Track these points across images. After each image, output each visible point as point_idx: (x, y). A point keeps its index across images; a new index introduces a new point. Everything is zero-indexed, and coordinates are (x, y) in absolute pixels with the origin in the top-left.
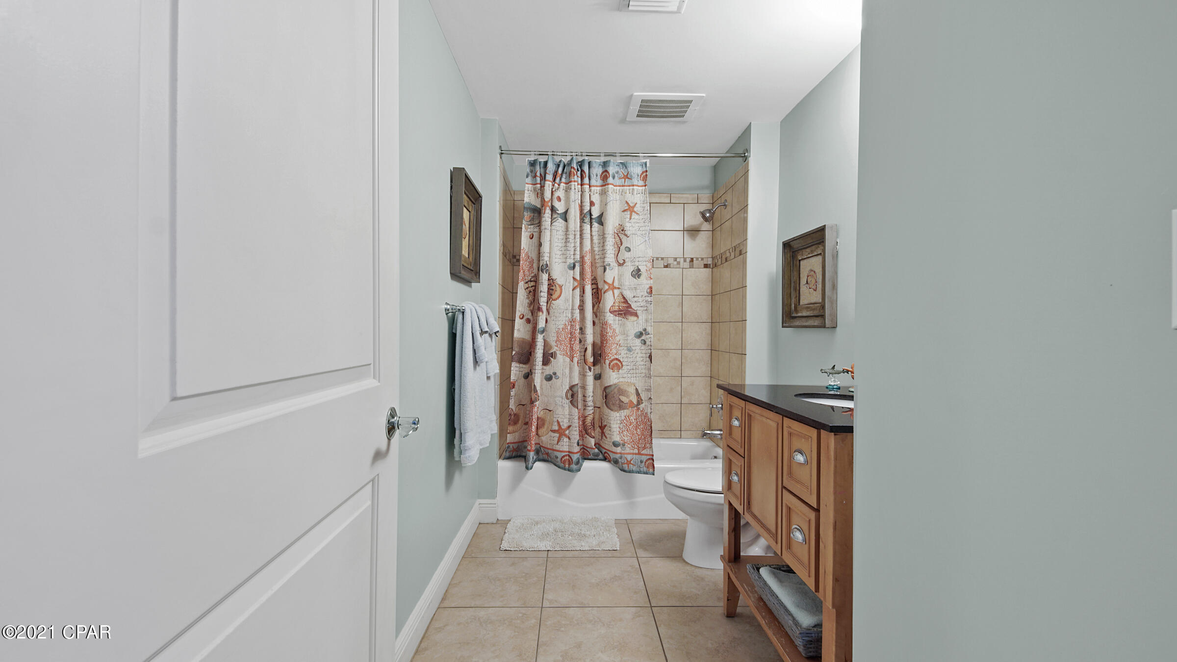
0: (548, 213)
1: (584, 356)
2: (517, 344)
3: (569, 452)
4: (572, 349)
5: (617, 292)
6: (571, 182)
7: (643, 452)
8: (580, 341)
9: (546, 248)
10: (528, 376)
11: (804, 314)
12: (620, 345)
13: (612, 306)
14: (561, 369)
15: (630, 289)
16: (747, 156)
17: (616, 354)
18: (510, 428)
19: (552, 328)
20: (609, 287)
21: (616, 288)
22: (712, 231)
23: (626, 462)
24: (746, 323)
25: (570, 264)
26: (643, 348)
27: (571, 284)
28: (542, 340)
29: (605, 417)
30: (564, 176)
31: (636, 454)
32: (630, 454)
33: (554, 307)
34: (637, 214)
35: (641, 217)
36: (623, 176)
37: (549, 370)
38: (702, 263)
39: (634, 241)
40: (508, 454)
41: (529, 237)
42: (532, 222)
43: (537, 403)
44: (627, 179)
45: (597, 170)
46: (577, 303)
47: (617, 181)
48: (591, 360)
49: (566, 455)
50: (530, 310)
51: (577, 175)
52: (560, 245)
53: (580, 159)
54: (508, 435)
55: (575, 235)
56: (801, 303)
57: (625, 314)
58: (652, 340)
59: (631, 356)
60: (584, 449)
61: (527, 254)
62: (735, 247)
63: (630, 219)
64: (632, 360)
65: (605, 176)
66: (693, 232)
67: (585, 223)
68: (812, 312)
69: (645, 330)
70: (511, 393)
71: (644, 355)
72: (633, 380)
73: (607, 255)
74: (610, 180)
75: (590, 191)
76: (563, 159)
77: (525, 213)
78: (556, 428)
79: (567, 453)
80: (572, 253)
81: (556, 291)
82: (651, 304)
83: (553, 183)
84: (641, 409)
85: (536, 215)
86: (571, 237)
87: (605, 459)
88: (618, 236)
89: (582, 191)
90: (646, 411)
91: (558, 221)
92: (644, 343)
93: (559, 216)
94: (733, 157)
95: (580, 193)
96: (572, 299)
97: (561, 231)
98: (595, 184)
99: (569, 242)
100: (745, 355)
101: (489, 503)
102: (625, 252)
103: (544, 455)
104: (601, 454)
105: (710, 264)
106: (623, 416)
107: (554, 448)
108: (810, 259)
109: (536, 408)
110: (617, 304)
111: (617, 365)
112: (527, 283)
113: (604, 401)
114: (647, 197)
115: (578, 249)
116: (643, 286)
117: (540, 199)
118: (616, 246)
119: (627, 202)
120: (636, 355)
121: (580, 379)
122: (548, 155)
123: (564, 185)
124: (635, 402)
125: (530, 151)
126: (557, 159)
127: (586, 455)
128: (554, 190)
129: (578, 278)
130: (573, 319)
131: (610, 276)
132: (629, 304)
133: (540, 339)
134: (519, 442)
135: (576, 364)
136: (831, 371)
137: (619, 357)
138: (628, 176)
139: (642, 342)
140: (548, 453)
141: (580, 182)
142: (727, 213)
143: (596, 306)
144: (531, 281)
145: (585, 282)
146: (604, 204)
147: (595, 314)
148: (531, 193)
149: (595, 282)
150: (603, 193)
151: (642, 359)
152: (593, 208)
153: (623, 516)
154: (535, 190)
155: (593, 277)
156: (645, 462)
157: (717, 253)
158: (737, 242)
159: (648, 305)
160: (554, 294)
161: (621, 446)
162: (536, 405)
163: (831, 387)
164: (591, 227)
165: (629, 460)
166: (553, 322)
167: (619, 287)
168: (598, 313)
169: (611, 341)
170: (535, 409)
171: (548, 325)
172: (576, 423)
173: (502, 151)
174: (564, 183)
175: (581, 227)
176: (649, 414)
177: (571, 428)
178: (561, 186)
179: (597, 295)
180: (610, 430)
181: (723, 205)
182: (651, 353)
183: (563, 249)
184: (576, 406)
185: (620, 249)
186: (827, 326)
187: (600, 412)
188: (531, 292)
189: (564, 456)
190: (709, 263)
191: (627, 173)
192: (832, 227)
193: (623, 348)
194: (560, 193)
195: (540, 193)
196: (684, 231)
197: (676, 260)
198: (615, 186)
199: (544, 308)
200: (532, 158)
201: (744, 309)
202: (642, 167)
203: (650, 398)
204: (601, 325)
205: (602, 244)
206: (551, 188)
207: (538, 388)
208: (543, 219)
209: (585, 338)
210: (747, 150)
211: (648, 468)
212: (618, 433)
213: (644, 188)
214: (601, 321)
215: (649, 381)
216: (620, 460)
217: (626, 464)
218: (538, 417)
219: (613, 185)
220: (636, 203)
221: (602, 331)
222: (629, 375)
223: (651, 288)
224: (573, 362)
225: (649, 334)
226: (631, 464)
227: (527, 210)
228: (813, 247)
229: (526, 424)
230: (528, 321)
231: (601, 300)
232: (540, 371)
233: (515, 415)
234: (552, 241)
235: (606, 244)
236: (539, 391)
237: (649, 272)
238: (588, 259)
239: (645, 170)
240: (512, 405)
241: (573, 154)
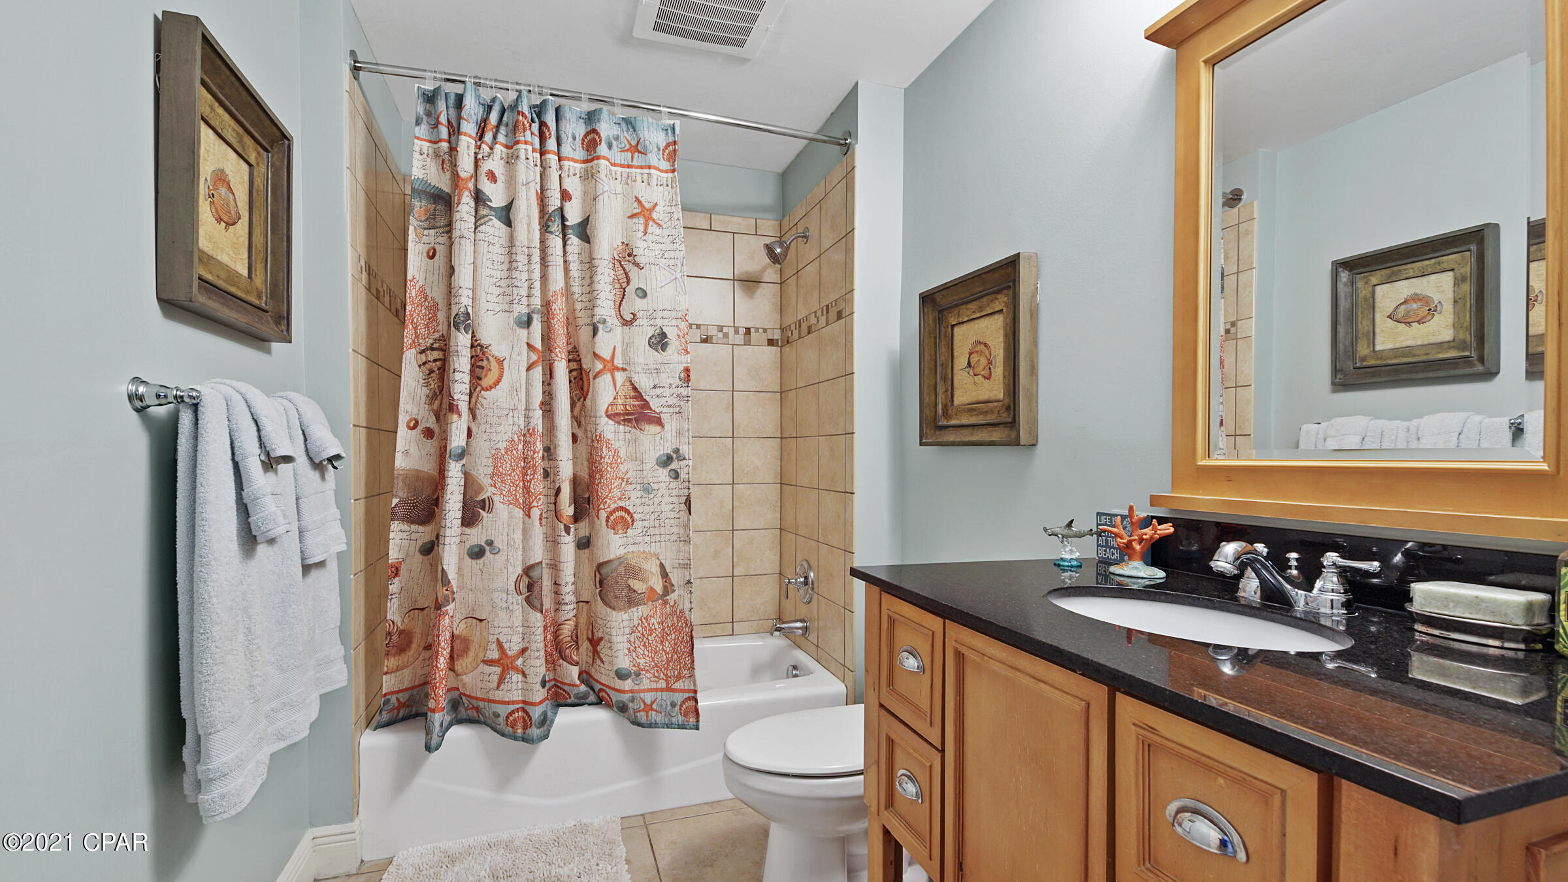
0: (465, 206)
1: (555, 503)
2: (403, 481)
3: (524, 702)
4: (527, 490)
5: (620, 377)
6: (517, 142)
7: (677, 685)
8: (546, 474)
9: (464, 277)
10: (430, 549)
11: (965, 421)
12: (627, 481)
13: (611, 405)
14: (505, 534)
15: (647, 371)
16: (850, 143)
17: (620, 499)
18: (391, 662)
19: (482, 446)
20: (605, 367)
21: (618, 369)
22: (781, 284)
23: (642, 706)
24: (852, 439)
25: (520, 315)
26: (673, 485)
27: (523, 357)
28: (460, 475)
29: (600, 622)
30: (503, 130)
31: (662, 690)
32: (652, 690)
33: (485, 403)
34: (659, 225)
35: (666, 232)
36: (628, 147)
37: (476, 536)
38: (764, 338)
39: (654, 279)
40: (385, 717)
41: (425, 254)
42: (431, 222)
43: (450, 608)
44: (636, 154)
45: (574, 128)
46: (538, 396)
47: (619, 157)
48: (568, 510)
49: (517, 710)
50: (433, 410)
51: (530, 129)
52: (498, 274)
53: (537, 101)
54: (384, 677)
55: (529, 256)
56: (956, 402)
57: (637, 421)
58: (690, 471)
59: (650, 502)
60: (558, 687)
61: (422, 290)
62: (827, 306)
63: (645, 233)
64: (651, 509)
65: (591, 142)
66: (749, 283)
67: (551, 233)
68: (981, 417)
69: (677, 451)
70: (390, 587)
71: (675, 499)
72: (654, 548)
73: (599, 302)
74: (602, 149)
75: (561, 168)
76: (498, 95)
77: (416, 203)
78: (494, 654)
79: (520, 705)
80: (524, 292)
81: (490, 370)
82: (688, 401)
83: (479, 143)
84: (672, 603)
85: (440, 207)
86: (521, 259)
87: (600, 702)
88: (622, 266)
89: (544, 168)
90: (681, 607)
91: (489, 223)
92: (676, 475)
93: (493, 213)
94: (824, 142)
95: (538, 169)
96: (527, 389)
97: (498, 246)
98: (571, 156)
99: (516, 269)
100: (853, 493)
101: (339, 831)
102: (636, 298)
103: (469, 712)
104: (591, 692)
105: (777, 340)
106: (635, 619)
107: (491, 698)
108: (977, 322)
109: (447, 617)
110: (620, 401)
111: (623, 520)
112: (422, 352)
113: (598, 591)
114: (676, 194)
115: (537, 285)
116: (671, 366)
117: (448, 174)
118: (617, 286)
119: (637, 199)
120: (661, 499)
121: (546, 550)
122: (463, 82)
123: (504, 150)
124: (659, 588)
125: (425, 71)
126: (487, 95)
127: (560, 697)
128: (480, 156)
129: (538, 345)
130: (529, 430)
131: (607, 343)
132: (645, 400)
133: (454, 471)
134: (413, 688)
135: (537, 522)
136: (1065, 532)
137: (627, 503)
138: (639, 148)
139: (672, 474)
140: (478, 707)
141: (537, 146)
142: (809, 251)
143: (579, 405)
144: (433, 349)
145: (553, 355)
146: (592, 199)
147: (577, 420)
148: (429, 159)
149: (574, 357)
150: (589, 176)
151: (671, 507)
152: (567, 205)
153: (636, 808)
154: (437, 154)
155: (570, 347)
156: (681, 706)
157: (790, 320)
158: (833, 297)
159: (682, 403)
160: (486, 375)
161: (633, 677)
162: (447, 613)
163: (1066, 564)
164: (564, 245)
165: (649, 703)
166: (485, 436)
167: (624, 366)
168: (583, 419)
169: (610, 472)
170: (446, 621)
171: (473, 441)
172: (539, 642)
173: (355, 62)
174: (502, 144)
175: (542, 242)
176: (687, 613)
177: (527, 653)
178: (495, 150)
179: (581, 383)
180: (610, 648)
181: (803, 237)
182: (689, 496)
183: (503, 283)
184: (539, 607)
185: (625, 291)
186: (1022, 443)
187: (589, 610)
188: (434, 371)
189: (513, 712)
190: (776, 337)
191: (636, 142)
192: (1029, 258)
193: (634, 486)
194: (495, 164)
195: (449, 161)
196: (734, 280)
197: (722, 331)
198: (612, 164)
199: (463, 407)
200: (429, 86)
201: (847, 412)
202: (667, 134)
203: (689, 582)
204: (590, 441)
205: (587, 281)
206: (473, 151)
207: (452, 575)
208: (457, 216)
209: (555, 467)
210: (851, 133)
211: (685, 716)
212: (627, 652)
213: (670, 175)
214: (589, 434)
215: (687, 548)
216: (630, 705)
217: (643, 710)
218: (453, 636)
219: (608, 160)
220: (656, 204)
221: (591, 454)
222: (647, 539)
223: (687, 370)
224: (530, 517)
225: (684, 459)
226: (653, 710)
227: (420, 197)
228: (984, 299)
229: (428, 647)
230: (429, 433)
231: (588, 392)
232: (457, 540)
233: (401, 632)
234: (479, 266)
235: (596, 279)
236: (453, 583)
237: (683, 340)
238: (559, 308)
239: (671, 139)
240: (394, 612)
241: (522, 88)
